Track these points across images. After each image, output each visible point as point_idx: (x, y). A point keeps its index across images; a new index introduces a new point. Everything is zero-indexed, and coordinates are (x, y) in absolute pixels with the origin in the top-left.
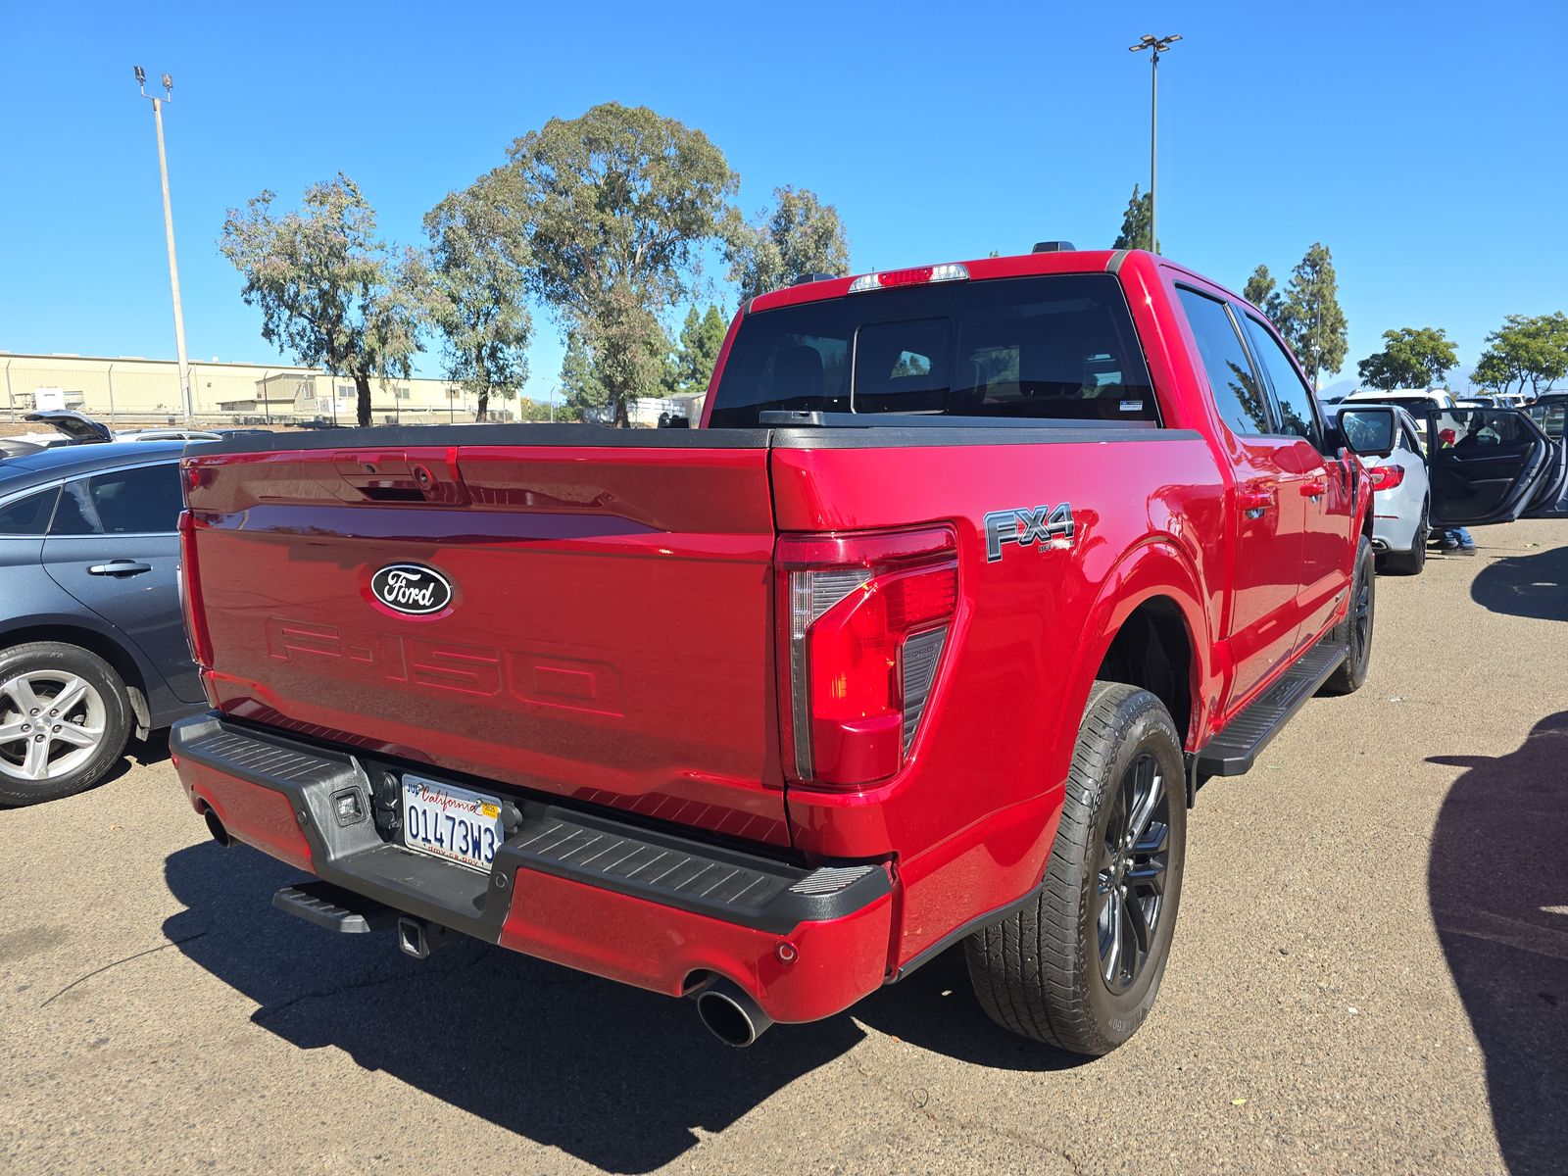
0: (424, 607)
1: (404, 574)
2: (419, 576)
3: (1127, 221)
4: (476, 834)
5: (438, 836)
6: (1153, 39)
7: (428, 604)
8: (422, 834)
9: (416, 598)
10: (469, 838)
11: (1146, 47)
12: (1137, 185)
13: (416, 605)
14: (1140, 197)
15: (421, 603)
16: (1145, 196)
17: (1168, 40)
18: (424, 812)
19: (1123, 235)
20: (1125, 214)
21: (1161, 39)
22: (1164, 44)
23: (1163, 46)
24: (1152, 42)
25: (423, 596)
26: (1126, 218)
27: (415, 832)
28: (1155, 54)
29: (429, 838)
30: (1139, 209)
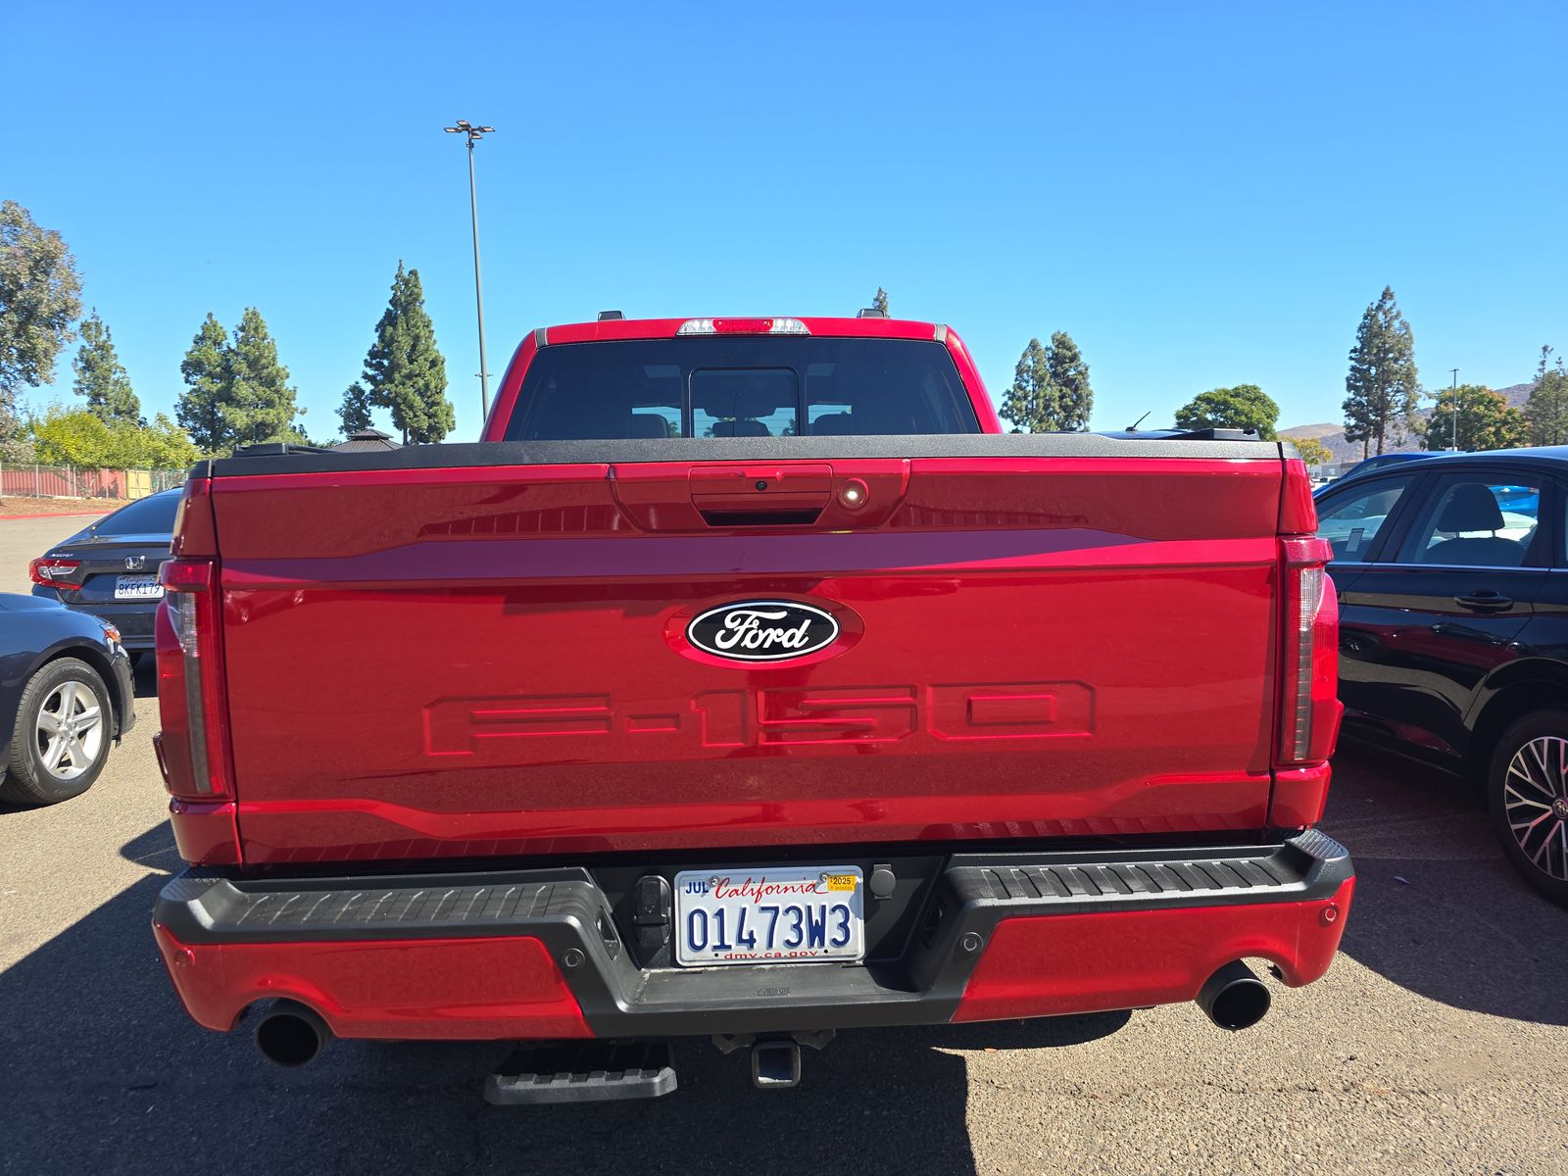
0: (793, 649)
1: (755, 614)
2: (783, 614)
3: (395, 295)
4: (816, 917)
5: (745, 936)
6: (469, 126)
7: (797, 645)
8: (713, 939)
9: (777, 640)
10: (803, 926)
11: (460, 131)
12: (400, 261)
13: (777, 647)
14: (406, 274)
15: (786, 645)
16: (410, 273)
17: (482, 130)
18: (720, 913)
19: (391, 308)
20: (392, 288)
21: (476, 127)
22: (478, 132)
23: (477, 135)
24: (466, 127)
25: (795, 638)
26: (394, 292)
27: (698, 942)
28: (470, 140)
29: (727, 943)
30: (406, 285)
